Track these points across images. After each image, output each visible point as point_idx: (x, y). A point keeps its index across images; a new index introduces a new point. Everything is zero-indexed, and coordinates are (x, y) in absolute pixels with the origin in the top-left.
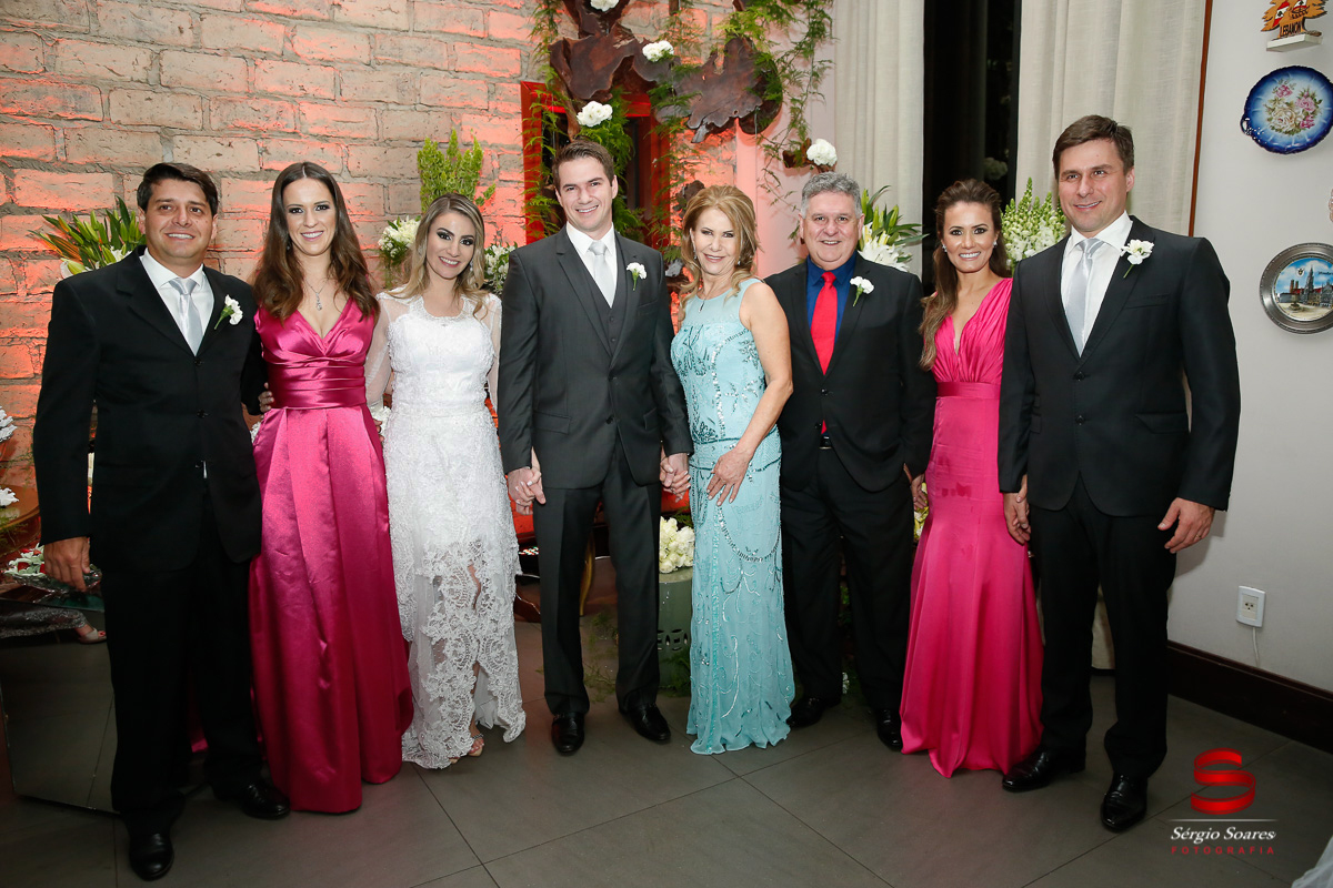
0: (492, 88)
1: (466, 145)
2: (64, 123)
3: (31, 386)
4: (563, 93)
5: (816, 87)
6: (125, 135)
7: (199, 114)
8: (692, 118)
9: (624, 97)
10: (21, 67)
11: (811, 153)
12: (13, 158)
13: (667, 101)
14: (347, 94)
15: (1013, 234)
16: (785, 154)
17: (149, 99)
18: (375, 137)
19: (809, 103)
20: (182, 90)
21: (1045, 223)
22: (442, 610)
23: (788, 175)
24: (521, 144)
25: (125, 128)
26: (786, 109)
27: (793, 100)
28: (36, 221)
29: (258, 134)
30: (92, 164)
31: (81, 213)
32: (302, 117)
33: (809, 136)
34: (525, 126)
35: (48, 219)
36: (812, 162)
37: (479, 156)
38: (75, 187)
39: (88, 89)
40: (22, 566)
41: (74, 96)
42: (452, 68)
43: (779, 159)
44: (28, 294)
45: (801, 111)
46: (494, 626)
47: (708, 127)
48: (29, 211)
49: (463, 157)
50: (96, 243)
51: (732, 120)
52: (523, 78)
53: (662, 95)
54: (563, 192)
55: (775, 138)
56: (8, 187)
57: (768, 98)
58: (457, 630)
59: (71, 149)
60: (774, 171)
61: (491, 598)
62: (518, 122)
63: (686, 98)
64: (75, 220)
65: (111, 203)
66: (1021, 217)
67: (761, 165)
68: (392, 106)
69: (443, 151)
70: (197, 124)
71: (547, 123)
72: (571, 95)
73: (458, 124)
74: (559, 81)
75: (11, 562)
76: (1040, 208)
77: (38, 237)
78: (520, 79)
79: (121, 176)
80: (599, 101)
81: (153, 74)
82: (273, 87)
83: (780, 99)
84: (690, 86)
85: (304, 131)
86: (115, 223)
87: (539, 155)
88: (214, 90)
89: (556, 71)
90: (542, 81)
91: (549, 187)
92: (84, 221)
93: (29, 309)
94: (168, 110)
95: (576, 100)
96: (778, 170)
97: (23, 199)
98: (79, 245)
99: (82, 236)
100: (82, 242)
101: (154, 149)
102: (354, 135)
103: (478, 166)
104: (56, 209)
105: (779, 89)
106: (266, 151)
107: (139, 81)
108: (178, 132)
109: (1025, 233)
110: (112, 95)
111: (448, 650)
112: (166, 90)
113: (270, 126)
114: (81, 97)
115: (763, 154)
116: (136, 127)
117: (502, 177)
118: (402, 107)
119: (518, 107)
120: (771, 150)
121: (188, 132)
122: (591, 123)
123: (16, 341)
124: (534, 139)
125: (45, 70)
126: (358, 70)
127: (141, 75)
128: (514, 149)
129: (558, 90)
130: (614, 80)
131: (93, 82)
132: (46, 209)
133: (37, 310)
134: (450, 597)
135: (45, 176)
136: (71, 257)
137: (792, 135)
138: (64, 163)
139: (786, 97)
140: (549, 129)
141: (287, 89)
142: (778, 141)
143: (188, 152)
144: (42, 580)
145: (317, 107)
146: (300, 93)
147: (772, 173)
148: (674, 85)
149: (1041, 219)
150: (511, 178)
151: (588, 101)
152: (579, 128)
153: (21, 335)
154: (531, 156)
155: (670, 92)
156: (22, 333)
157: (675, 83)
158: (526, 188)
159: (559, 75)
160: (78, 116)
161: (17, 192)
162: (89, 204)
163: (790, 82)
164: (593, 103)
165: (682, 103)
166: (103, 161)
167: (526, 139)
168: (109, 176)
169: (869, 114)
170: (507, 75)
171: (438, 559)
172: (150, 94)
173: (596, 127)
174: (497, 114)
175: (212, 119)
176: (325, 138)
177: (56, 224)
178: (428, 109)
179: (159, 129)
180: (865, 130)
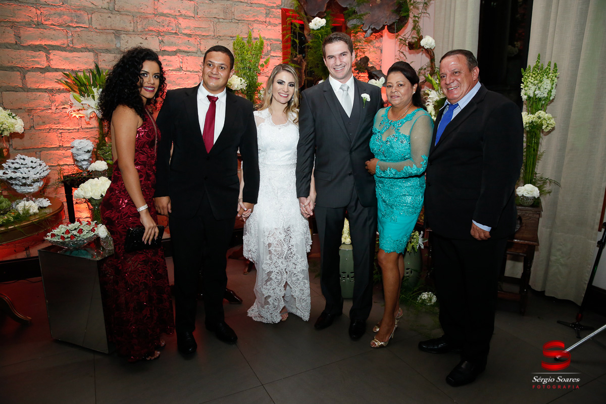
0: (268, 12)
1: (256, 39)
2: (72, 29)
3: (58, 151)
4: (303, 13)
5: (426, 10)
6: (99, 34)
7: (132, 24)
8: (364, 25)
9: (332, 15)
10: (52, 2)
11: (423, 43)
12: (49, 45)
13: (353, 17)
14: (200, 14)
15: (529, 83)
16: (409, 43)
17: (110, 17)
18: (213, 34)
19: (422, 18)
20: (124, 13)
21: (546, 77)
22: (271, 259)
23: (410, 53)
24: (281, 39)
25: (98, 31)
26: (411, 21)
27: (414, 16)
28: (59, 75)
29: (159, 33)
30: (84, 48)
31: (79, 71)
32: (179, 25)
33: (422, 34)
34: (283, 30)
35: (64, 74)
36: (423, 47)
37: (262, 43)
38: (77, 59)
39: (82, 13)
40: (53, 235)
41: (76, 16)
42: (249, 2)
43: (406, 45)
44: (56, 109)
45: (418, 22)
46: (294, 266)
47: (372, 30)
48: (56, 70)
49: (254, 44)
50: (86, 85)
51: (384, 26)
52: (282, 7)
53: (350, 14)
54: (327, 59)
55: (405, 35)
56: (47, 59)
57: (402, 15)
58: (278, 268)
59: (75, 41)
60: (404, 52)
61: (293, 254)
62: (280, 28)
63: (362, 15)
64: (76, 74)
65: (93, 67)
66: (534, 74)
67: (398, 49)
68: (221, 20)
69: (245, 42)
70: (131, 29)
71: (294, 28)
72: (306, 14)
73: (251, 28)
74: (301, 7)
75: (48, 234)
76: (544, 69)
77: (60, 82)
78: (281, 7)
79: (97, 54)
80: (319, 17)
81: (111, 5)
82: (166, 11)
83: (408, 16)
84: (364, 10)
85: (180, 32)
86: (94, 76)
87: (290, 43)
88: (139, 12)
89: (299, 2)
90: (292, 8)
91: (295, 59)
92: (81, 75)
93: (56, 115)
94: (118, 22)
95: (309, 16)
96: (406, 51)
97: (54, 64)
98: (78, 86)
99: (79, 81)
100: (79, 84)
101: (112, 41)
102: (203, 34)
103: (261, 48)
104: (68, 69)
105: (408, 11)
106: (163, 41)
107: (105, 8)
108: (123, 32)
109: (536, 82)
110: (93, 16)
111: (273, 276)
112: (117, 12)
113: (165, 30)
114: (79, 16)
115: (398, 43)
116: (103, 31)
117: (272, 54)
118: (225, 21)
119: (280, 21)
120: (402, 42)
121: (127, 33)
122: (315, 28)
123: (52, 131)
124: (288, 36)
125: (63, 4)
126: (206, 3)
127: (106, 6)
128: (277, 41)
129: (300, 11)
130: (327, 7)
131: (84, 9)
132: (64, 69)
133: (60, 116)
134: (275, 253)
135: (64, 54)
136: (75, 91)
137: (413, 34)
138: (72, 47)
139: (411, 15)
140: (295, 31)
141: (173, 11)
142: (406, 37)
143: (127, 42)
144: (61, 243)
145: (187, 20)
146: (178, 14)
147: (402, 53)
148: (357, 9)
149: (544, 75)
150: (276, 55)
151: (314, 17)
152: (310, 30)
153: (53, 128)
154: (286, 44)
155: (354, 12)
156: (54, 127)
157: (357, 8)
158: (283, 60)
159: (301, 5)
160: (78, 25)
161: (51, 61)
162: (84, 67)
163: (413, 7)
164: (317, 18)
165: (360, 18)
166: (89, 46)
167: (284, 36)
168: (91, 54)
169: (452, 23)
170: (275, 5)
171: (270, 235)
172: (111, 15)
173: (317, 30)
174: (270, 24)
175: (138, 26)
176: (190, 36)
177: (67, 76)
178: (237, 21)
179: (114, 31)
180: (449, 32)
